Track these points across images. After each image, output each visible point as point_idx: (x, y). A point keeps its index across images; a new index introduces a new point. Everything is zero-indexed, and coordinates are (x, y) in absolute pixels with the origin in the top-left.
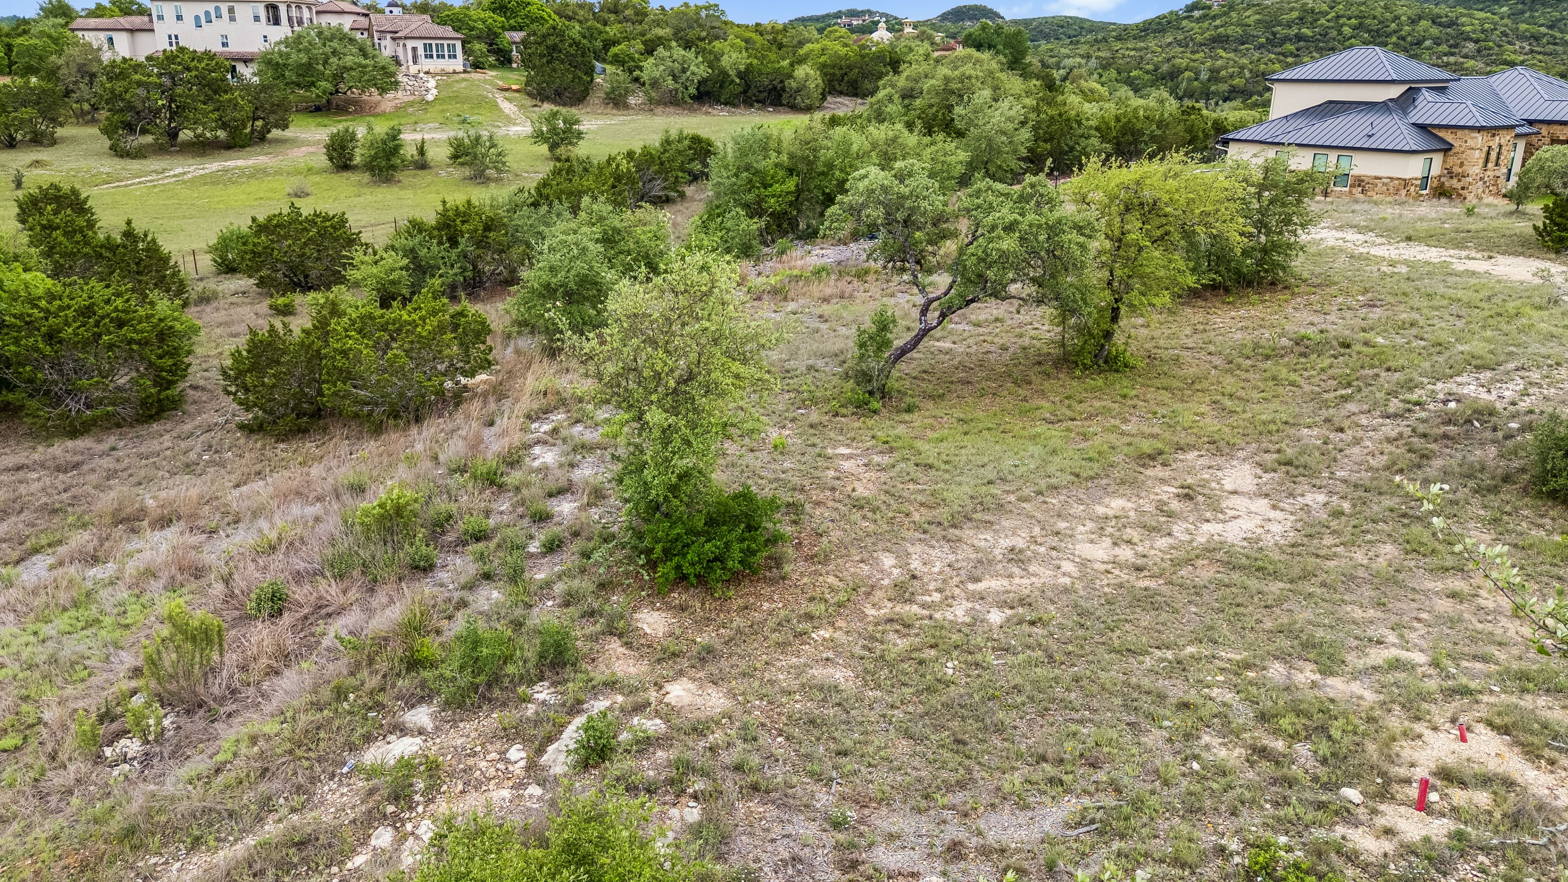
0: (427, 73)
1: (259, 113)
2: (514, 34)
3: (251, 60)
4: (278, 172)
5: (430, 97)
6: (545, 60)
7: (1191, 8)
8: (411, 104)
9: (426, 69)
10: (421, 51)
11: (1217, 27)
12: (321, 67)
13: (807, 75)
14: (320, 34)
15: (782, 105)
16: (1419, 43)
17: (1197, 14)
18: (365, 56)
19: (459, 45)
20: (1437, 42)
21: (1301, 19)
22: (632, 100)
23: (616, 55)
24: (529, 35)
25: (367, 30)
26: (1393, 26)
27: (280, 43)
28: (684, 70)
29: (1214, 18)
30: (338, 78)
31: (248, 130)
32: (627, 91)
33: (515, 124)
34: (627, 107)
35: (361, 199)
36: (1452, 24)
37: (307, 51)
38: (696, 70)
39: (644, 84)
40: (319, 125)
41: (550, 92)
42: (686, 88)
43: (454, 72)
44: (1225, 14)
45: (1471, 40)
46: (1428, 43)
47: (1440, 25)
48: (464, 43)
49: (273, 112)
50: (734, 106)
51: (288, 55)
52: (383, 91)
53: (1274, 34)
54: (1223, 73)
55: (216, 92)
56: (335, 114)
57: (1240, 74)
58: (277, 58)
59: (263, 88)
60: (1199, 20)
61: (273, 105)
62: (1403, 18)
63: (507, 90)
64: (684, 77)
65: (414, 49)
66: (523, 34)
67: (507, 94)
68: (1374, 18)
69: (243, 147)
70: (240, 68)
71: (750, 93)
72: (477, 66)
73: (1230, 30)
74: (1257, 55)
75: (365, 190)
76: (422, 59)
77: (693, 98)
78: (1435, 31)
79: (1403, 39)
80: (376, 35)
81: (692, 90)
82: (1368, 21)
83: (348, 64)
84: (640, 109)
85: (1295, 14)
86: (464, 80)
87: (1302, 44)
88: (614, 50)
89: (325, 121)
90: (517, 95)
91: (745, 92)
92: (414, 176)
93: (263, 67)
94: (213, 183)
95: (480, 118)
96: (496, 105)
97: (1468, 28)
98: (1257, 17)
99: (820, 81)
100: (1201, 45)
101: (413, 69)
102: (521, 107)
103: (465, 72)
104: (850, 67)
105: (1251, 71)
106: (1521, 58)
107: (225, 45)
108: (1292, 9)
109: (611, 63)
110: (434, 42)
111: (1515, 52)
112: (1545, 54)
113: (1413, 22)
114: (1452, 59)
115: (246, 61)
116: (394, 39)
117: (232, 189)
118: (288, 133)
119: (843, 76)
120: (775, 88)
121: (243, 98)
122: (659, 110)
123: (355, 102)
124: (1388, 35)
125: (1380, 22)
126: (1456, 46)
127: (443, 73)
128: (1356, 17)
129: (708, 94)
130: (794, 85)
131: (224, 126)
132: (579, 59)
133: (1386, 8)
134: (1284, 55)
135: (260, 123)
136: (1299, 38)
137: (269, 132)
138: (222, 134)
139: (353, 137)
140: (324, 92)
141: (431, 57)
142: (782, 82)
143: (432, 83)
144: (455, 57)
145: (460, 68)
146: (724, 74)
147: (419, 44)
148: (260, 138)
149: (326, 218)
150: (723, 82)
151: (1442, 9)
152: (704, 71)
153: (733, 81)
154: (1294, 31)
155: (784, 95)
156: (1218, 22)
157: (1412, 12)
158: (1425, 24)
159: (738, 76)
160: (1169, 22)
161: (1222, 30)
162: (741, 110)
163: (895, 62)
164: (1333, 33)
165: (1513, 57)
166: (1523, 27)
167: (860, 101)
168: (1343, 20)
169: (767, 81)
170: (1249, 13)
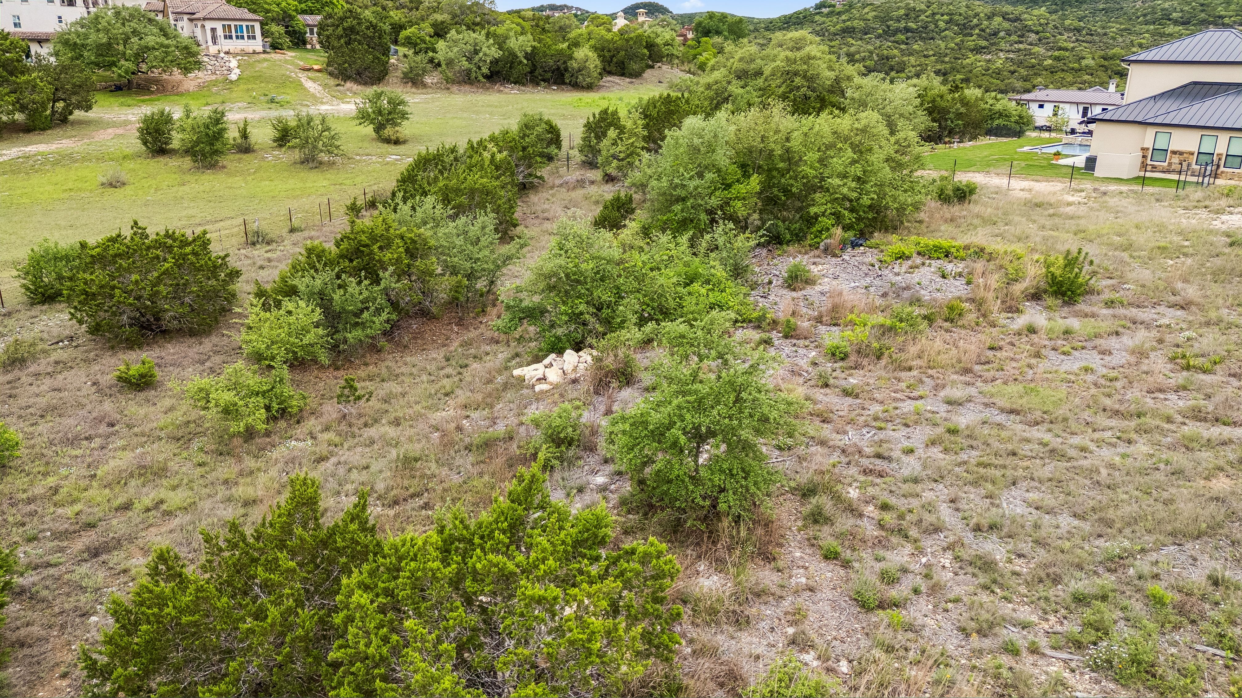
0: (227, 53)
1: (60, 94)
2: (307, 17)
3: (47, 40)
4: (86, 158)
5: (234, 77)
6: (342, 41)
7: (819, 6)
8: (215, 83)
9: (226, 49)
10: (220, 32)
11: (844, 21)
12: (121, 48)
13: (586, 56)
14: (117, 14)
15: (564, 83)
16: (995, 34)
17: (825, 10)
18: (166, 35)
19: (257, 26)
20: (1009, 33)
21: (907, 15)
22: (428, 80)
23: (408, 38)
24: (325, 18)
25: (162, 12)
26: (975, 21)
27: (77, 23)
28: (476, 52)
29: (839, 14)
30: (139, 56)
31: (48, 112)
32: (424, 71)
33: (322, 103)
34: (424, 86)
35: (186, 188)
36: (1017, 19)
37: (107, 31)
38: (488, 52)
39: (439, 65)
40: (122, 104)
41: (352, 72)
42: (479, 68)
43: (254, 52)
44: (847, 11)
45: (1032, 31)
46: (1002, 34)
47: (1009, 20)
48: (262, 24)
49: (74, 93)
50: (524, 85)
51: (86, 36)
52: (186, 70)
53: (888, 27)
54: (857, 56)
55: (11, 74)
56: (137, 94)
57: (870, 58)
58: (73, 38)
59: (64, 69)
60: (828, 15)
61: (74, 85)
62: (982, 15)
63: (309, 70)
64: (477, 58)
65: (213, 30)
66: (319, 18)
67: (310, 74)
68: (960, 15)
69: (44, 129)
70: (34, 48)
71: (536, 73)
72: (275, 47)
73: (856, 23)
74: (878, 43)
75: (187, 177)
76: (221, 39)
77: (487, 77)
78: (1006, 25)
79: (983, 30)
80: (171, 17)
81: (485, 70)
82: (956, 17)
83: (151, 44)
84: (437, 87)
85: (902, 12)
86: (265, 60)
87: (909, 34)
88: (404, 34)
89: (129, 100)
90: (319, 74)
91: (531, 72)
92: (239, 161)
93: (59, 47)
94: (13, 172)
95: (288, 98)
96: (301, 85)
97: (1030, 23)
98: (874, 13)
99: (598, 62)
100: (835, 35)
101: (213, 49)
102: (325, 86)
103: (265, 52)
104: (618, 50)
105: (878, 55)
106: (1072, 45)
107: (16, 25)
108: (899, 8)
109: (403, 45)
110: (233, 24)
111: (1065, 41)
112: (1087, 42)
113: (989, 18)
114: (1021, 46)
115: (41, 41)
116: (191, 20)
117: (36, 179)
118: (91, 115)
119: (612, 57)
120: (558, 68)
121: (42, 80)
122: (455, 88)
123: (157, 81)
124: (972, 28)
125: (966, 18)
126: (1022, 36)
127: (244, 53)
128: (947, 14)
129: (498, 73)
130: (575, 65)
131: (23, 108)
132: (377, 41)
133: (967, 7)
134: (897, 42)
135: (60, 105)
136: (907, 30)
137: (71, 113)
138: (19, 117)
139: (168, 120)
140: (126, 72)
141: (231, 37)
142: (565, 62)
143: (234, 63)
144: (254, 38)
145: (260, 49)
146: (513, 54)
147: (218, 25)
148: (63, 120)
149: (184, 243)
150: (512, 63)
151: (1008, 8)
152: (495, 53)
153: (521, 62)
154: (902, 25)
155: (567, 75)
156: (844, 17)
157: (988, 9)
158: (998, 19)
159: (525, 58)
160: (805, 17)
161: (848, 23)
162: (529, 89)
163: (651, 46)
164: (932, 26)
165: (1065, 44)
166: (1067, 22)
167: (628, 80)
168: (937, 17)
169: (551, 62)
170: (866, 10)
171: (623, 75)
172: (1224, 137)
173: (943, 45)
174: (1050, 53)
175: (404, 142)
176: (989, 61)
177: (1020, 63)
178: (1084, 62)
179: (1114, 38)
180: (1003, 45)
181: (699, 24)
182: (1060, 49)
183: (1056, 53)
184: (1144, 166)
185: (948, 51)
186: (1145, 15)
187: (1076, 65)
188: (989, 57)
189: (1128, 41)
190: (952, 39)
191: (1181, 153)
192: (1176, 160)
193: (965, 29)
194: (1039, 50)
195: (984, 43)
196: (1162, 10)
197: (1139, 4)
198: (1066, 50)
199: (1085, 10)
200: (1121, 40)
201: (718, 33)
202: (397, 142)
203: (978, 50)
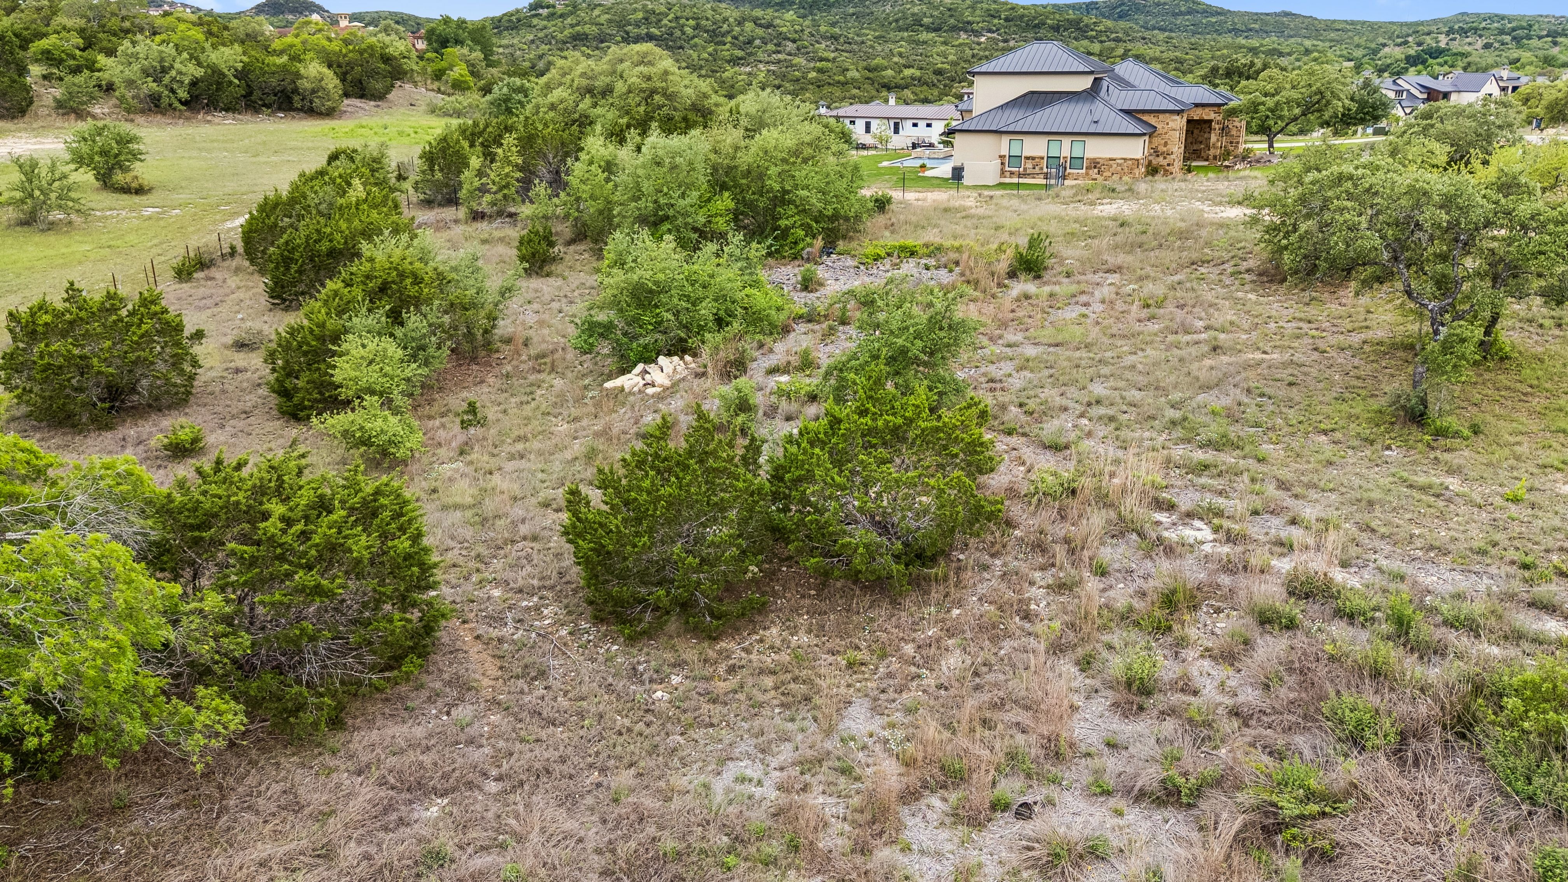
7: (533, 7)
11: (572, 26)
13: (319, 73)
15: (293, 109)
16: (750, 42)
17: (544, 12)
20: (764, 41)
21: (646, 19)
26: (725, 27)
28: (164, 70)
29: (563, 16)
36: (769, 26)
42: (174, 91)
44: (572, 13)
45: (789, 39)
46: (757, 42)
47: (761, 25)
50: (239, 112)
60: (549, 18)
62: (731, 20)
64: (166, 79)
68: (707, 19)
71: (254, 96)
73: (587, 29)
77: (183, 103)
78: (760, 32)
79: (736, 38)
81: (183, 94)
82: (704, 22)
85: (640, 15)
91: (248, 95)
97: (784, 29)
98: (607, 16)
99: (335, 82)
100: (565, 43)
106: (833, 55)
108: (635, 10)
111: (825, 50)
112: (847, 51)
113: (740, 23)
114: (780, 56)
120: (284, 90)
124: (724, 35)
125: (714, 23)
126: (779, 45)
128: (693, 18)
130: (307, 85)
136: (650, 37)
142: (292, 82)
146: (218, 72)
151: (758, 12)
152: (194, 71)
153: (231, 82)
154: (643, 31)
155: (296, 98)
156: (569, 21)
157: (736, 14)
158: (749, 26)
159: (235, 77)
160: (519, 20)
161: (578, 28)
162: (248, 117)
163: (386, 59)
164: (678, 33)
165: (826, 55)
166: (823, 29)
167: (372, 103)
168: (682, 21)
169: (274, 81)
170: (596, 12)
171: (362, 97)
172: (1066, 141)
173: (695, 55)
174: (812, 65)
175: (150, 190)
176: (750, 74)
177: (784, 77)
178: (849, 75)
179: (872, 47)
180: (761, 55)
181: (431, 32)
182: (821, 60)
183: (819, 65)
184: (1003, 173)
185: (702, 63)
186: (897, 21)
187: (841, 78)
188: (748, 69)
189: (887, 50)
190: (704, 48)
191: (1033, 158)
192: (1029, 165)
193: (715, 36)
194: (800, 60)
195: (740, 53)
196: (913, 15)
197: (888, 8)
198: (827, 60)
199: (835, 14)
200: (879, 48)
201: (458, 42)
202: (140, 191)
203: (735, 61)
